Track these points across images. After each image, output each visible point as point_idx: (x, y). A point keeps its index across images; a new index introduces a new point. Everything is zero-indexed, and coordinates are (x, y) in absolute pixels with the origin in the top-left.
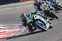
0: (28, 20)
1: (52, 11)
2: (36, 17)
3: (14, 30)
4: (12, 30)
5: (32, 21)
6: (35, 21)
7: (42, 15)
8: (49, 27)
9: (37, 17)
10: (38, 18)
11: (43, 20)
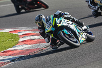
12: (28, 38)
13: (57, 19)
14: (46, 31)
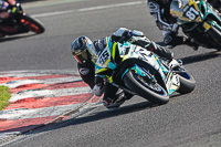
0: (98, 64)
2: (126, 53)
3: (71, 92)
4: (63, 92)
5: (113, 66)
6: (122, 65)
7: (151, 45)
8: (175, 88)
9: (131, 50)
10: (136, 56)
11: (152, 64)
12: (29, 94)
13: (119, 44)
14: (97, 71)
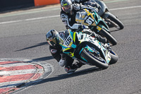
0: (64, 45)
1: (103, 27)
2: (82, 38)
3: (20, 72)
4: (16, 73)
7: (93, 34)
9: (84, 36)
10: (87, 40)
13: (77, 33)
